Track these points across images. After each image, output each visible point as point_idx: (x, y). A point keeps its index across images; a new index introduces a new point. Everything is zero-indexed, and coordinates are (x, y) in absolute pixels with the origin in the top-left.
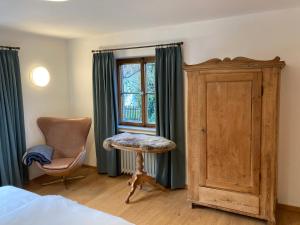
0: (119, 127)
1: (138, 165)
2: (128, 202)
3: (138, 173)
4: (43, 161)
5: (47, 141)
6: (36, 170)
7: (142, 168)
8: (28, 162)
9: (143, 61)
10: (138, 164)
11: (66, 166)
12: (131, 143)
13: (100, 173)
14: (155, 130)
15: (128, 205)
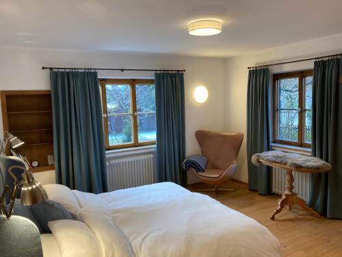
0: (271, 144)
1: (287, 185)
2: (273, 218)
3: (287, 192)
4: (199, 169)
5: (202, 152)
6: (192, 176)
7: (291, 188)
8: (186, 167)
9: (302, 75)
10: (287, 183)
11: (217, 176)
12: (279, 160)
13: (250, 190)
14: (310, 150)
15: (273, 222)
